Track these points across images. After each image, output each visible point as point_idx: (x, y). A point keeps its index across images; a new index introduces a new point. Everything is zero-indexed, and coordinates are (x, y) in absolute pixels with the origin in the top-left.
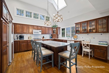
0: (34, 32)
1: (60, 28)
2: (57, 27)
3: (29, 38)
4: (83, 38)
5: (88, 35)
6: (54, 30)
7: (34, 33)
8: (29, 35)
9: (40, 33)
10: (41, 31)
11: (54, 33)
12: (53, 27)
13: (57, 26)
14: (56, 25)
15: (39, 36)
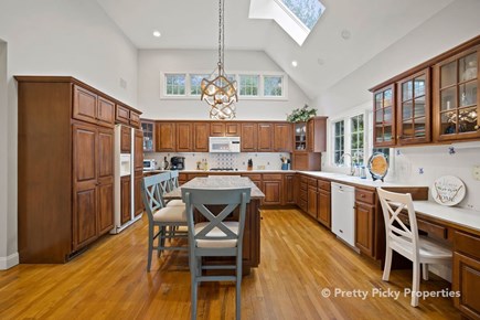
0: (214, 145)
1: (325, 119)
2: (311, 116)
3: (201, 167)
4: (421, 172)
5: (452, 151)
6: (298, 130)
7: (211, 150)
8: (199, 156)
9: (236, 148)
10: (238, 139)
11: (298, 144)
12: (296, 117)
13: (313, 112)
14: (309, 109)
15: (235, 159)
